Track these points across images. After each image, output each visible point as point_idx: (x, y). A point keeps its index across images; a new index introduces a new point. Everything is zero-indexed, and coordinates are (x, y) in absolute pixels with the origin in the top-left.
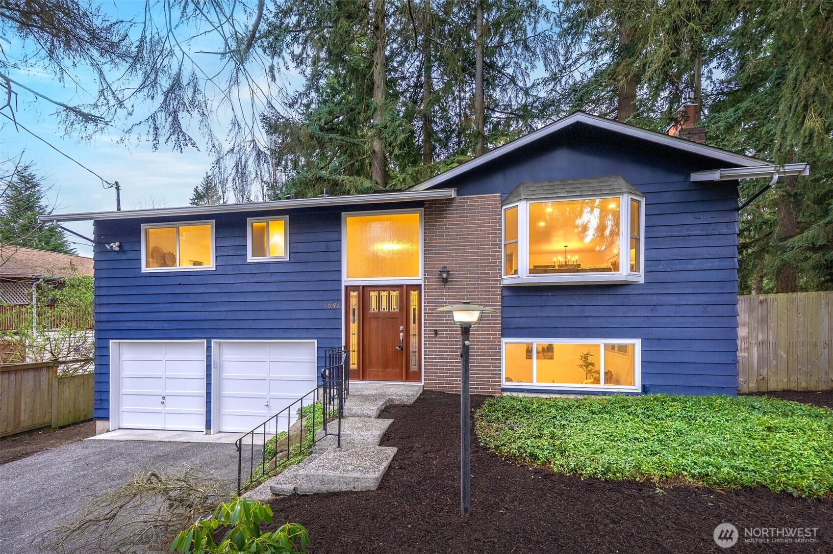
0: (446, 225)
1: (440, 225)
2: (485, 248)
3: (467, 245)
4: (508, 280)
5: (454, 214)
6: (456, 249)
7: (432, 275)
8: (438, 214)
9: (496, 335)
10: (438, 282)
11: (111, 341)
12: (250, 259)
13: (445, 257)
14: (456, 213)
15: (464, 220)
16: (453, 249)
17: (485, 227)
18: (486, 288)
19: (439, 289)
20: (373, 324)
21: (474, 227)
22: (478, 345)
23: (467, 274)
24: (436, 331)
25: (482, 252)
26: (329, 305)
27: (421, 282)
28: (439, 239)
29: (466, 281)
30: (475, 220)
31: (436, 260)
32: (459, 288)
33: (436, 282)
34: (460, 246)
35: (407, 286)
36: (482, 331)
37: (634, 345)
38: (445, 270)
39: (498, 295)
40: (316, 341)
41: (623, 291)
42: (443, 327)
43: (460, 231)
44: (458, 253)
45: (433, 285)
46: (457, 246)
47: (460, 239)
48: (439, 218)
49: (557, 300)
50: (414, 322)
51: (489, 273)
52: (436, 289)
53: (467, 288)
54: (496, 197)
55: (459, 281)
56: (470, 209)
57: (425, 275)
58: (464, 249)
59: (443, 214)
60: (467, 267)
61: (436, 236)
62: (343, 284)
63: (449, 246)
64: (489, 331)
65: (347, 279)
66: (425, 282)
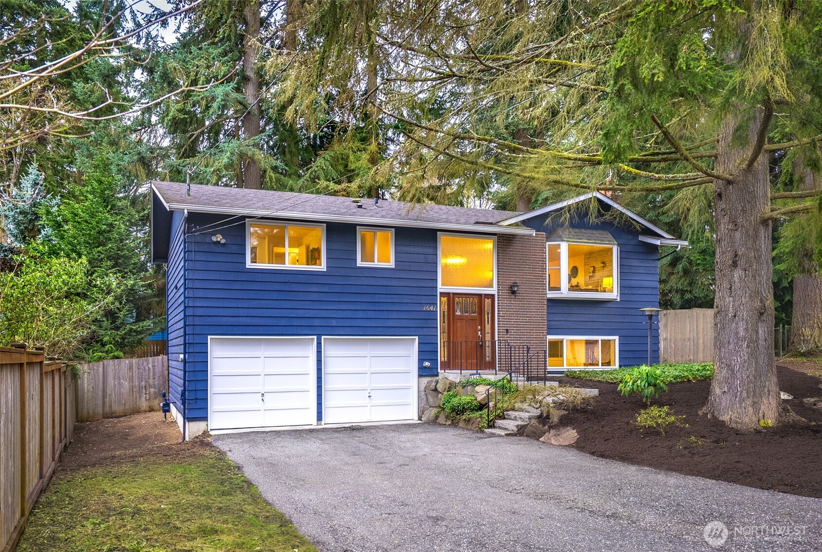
0: (513, 251)
1: (509, 251)
2: (537, 271)
3: (526, 268)
4: (551, 295)
5: (517, 243)
6: (520, 270)
7: (504, 288)
8: (508, 243)
9: (544, 333)
10: (508, 293)
11: (209, 337)
12: (360, 263)
13: (513, 275)
14: (520, 244)
15: (524, 249)
16: (518, 270)
17: (537, 255)
18: (538, 299)
19: (509, 298)
20: (459, 324)
21: (530, 255)
22: (533, 340)
23: (526, 288)
24: (507, 330)
25: (535, 273)
26: (427, 308)
27: (495, 293)
28: (509, 261)
29: (526, 294)
30: (531, 250)
31: (507, 277)
32: (522, 299)
33: (506, 293)
34: (522, 267)
35: (485, 295)
36: (536, 330)
37: (615, 340)
38: (515, 285)
39: (545, 304)
40: (417, 337)
41: (609, 305)
42: (511, 327)
43: (522, 257)
44: (520, 273)
45: (504, 295)
46: (520, 267)
47: (522, 262)
48: (508, 245)
49: (576, 310)
50: (488, 324)
51: (539, 289)
52: (506, 298)
53: (526, 299)
54: (543, 235)
55: (522, 293)
56: (528, 242)
57: (498, 287)
58: (524, 270)
59: (510, 243)
60: (526, 283)
61: (506, 259)
62: (439, 291)
63: (515, 267)
64: (540, 330)
65: (441, 288)
66: (498, 292)
